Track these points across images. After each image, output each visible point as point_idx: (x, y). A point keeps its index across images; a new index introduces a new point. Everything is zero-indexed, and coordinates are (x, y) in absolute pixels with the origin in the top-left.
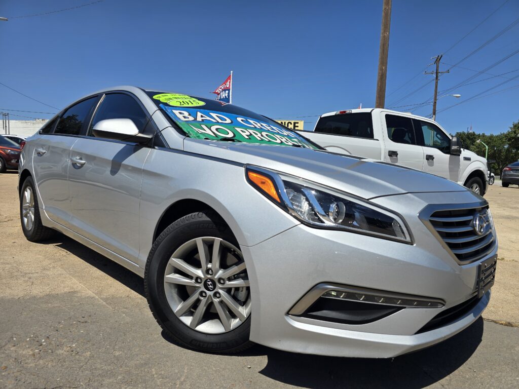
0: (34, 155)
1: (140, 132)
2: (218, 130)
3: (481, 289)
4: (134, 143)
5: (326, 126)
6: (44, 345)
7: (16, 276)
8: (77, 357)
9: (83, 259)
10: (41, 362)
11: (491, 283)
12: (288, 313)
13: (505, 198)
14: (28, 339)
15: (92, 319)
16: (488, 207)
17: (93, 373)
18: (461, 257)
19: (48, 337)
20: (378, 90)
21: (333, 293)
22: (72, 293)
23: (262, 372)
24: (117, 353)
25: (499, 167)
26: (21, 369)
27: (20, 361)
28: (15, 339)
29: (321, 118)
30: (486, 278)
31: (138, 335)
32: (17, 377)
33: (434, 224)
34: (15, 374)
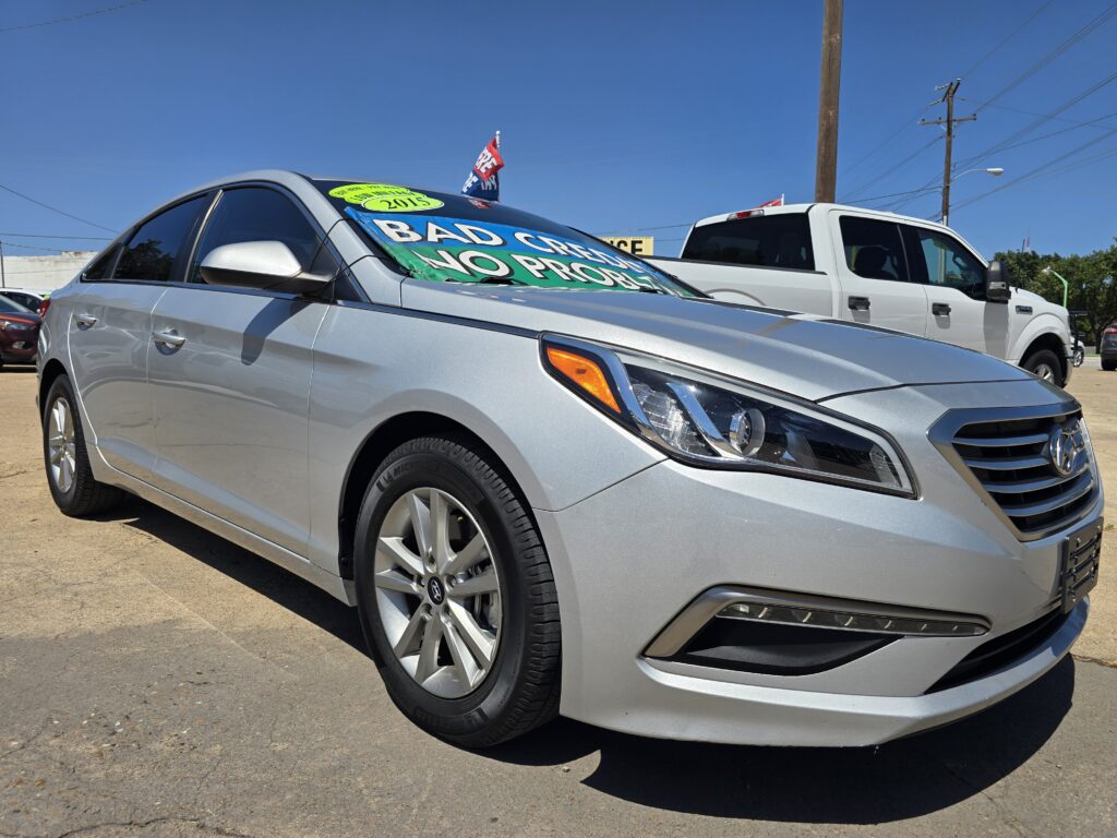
0: (70, 329)
1: (304, 270)
2: (476, 260)
3: (1070, 593)
4: (293, 295)
5: (706, 246)
6: (121, 733)
7: (46, 590)
8: (194, 756)
9: (185, 551)
10: (117, 768)
11: (1091, 580)
12: (643, 654)
13: (1109, 395)
14: (85, 722)
15: (219, 676)
16: (1079, 415)
17: (230, 789)
18: (1022, 524)
19: (127, 717)
20: (819, 162)
21: (743, 609)
22: (170, 624)
23: (589, 782)
24: (280, 747)
25: (1093, 328)
26: (76, 783)
27: (72, 767)
28: (56, 722)
29: (694, 228)
30: (1078, 570)
31: (322, 708)
32: (67, 801)
33: (965, 453)
34: (64, 795)
